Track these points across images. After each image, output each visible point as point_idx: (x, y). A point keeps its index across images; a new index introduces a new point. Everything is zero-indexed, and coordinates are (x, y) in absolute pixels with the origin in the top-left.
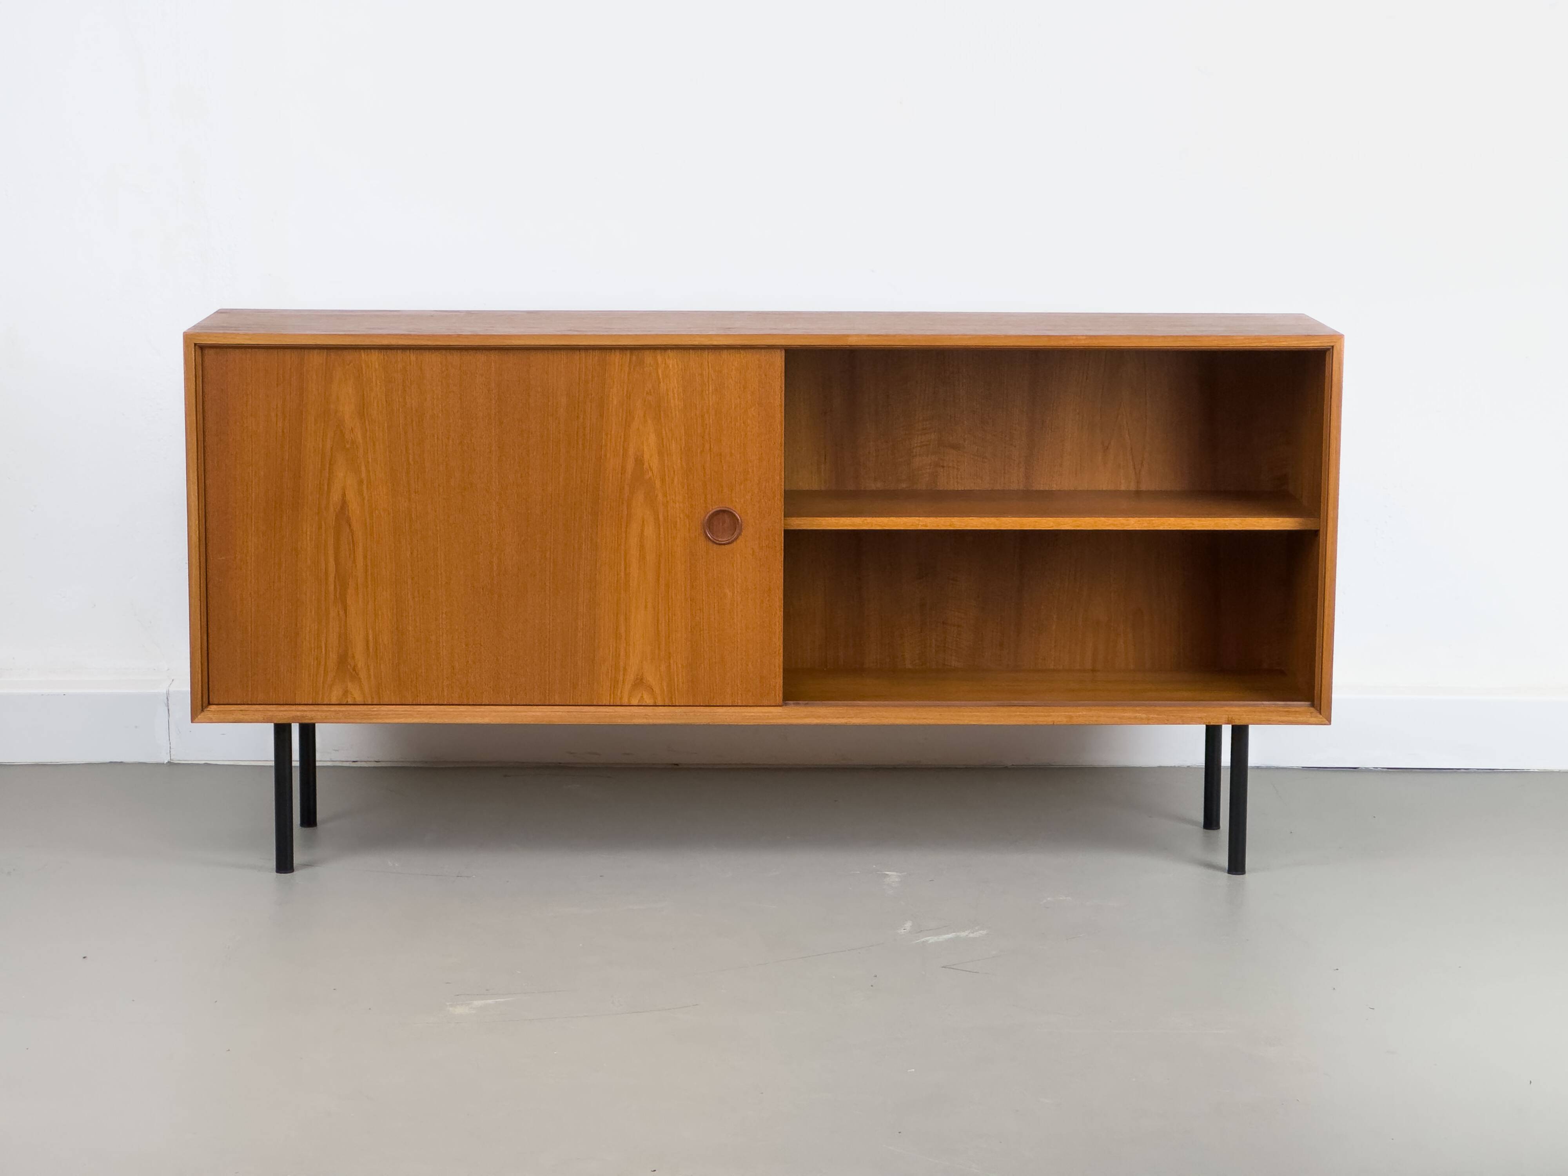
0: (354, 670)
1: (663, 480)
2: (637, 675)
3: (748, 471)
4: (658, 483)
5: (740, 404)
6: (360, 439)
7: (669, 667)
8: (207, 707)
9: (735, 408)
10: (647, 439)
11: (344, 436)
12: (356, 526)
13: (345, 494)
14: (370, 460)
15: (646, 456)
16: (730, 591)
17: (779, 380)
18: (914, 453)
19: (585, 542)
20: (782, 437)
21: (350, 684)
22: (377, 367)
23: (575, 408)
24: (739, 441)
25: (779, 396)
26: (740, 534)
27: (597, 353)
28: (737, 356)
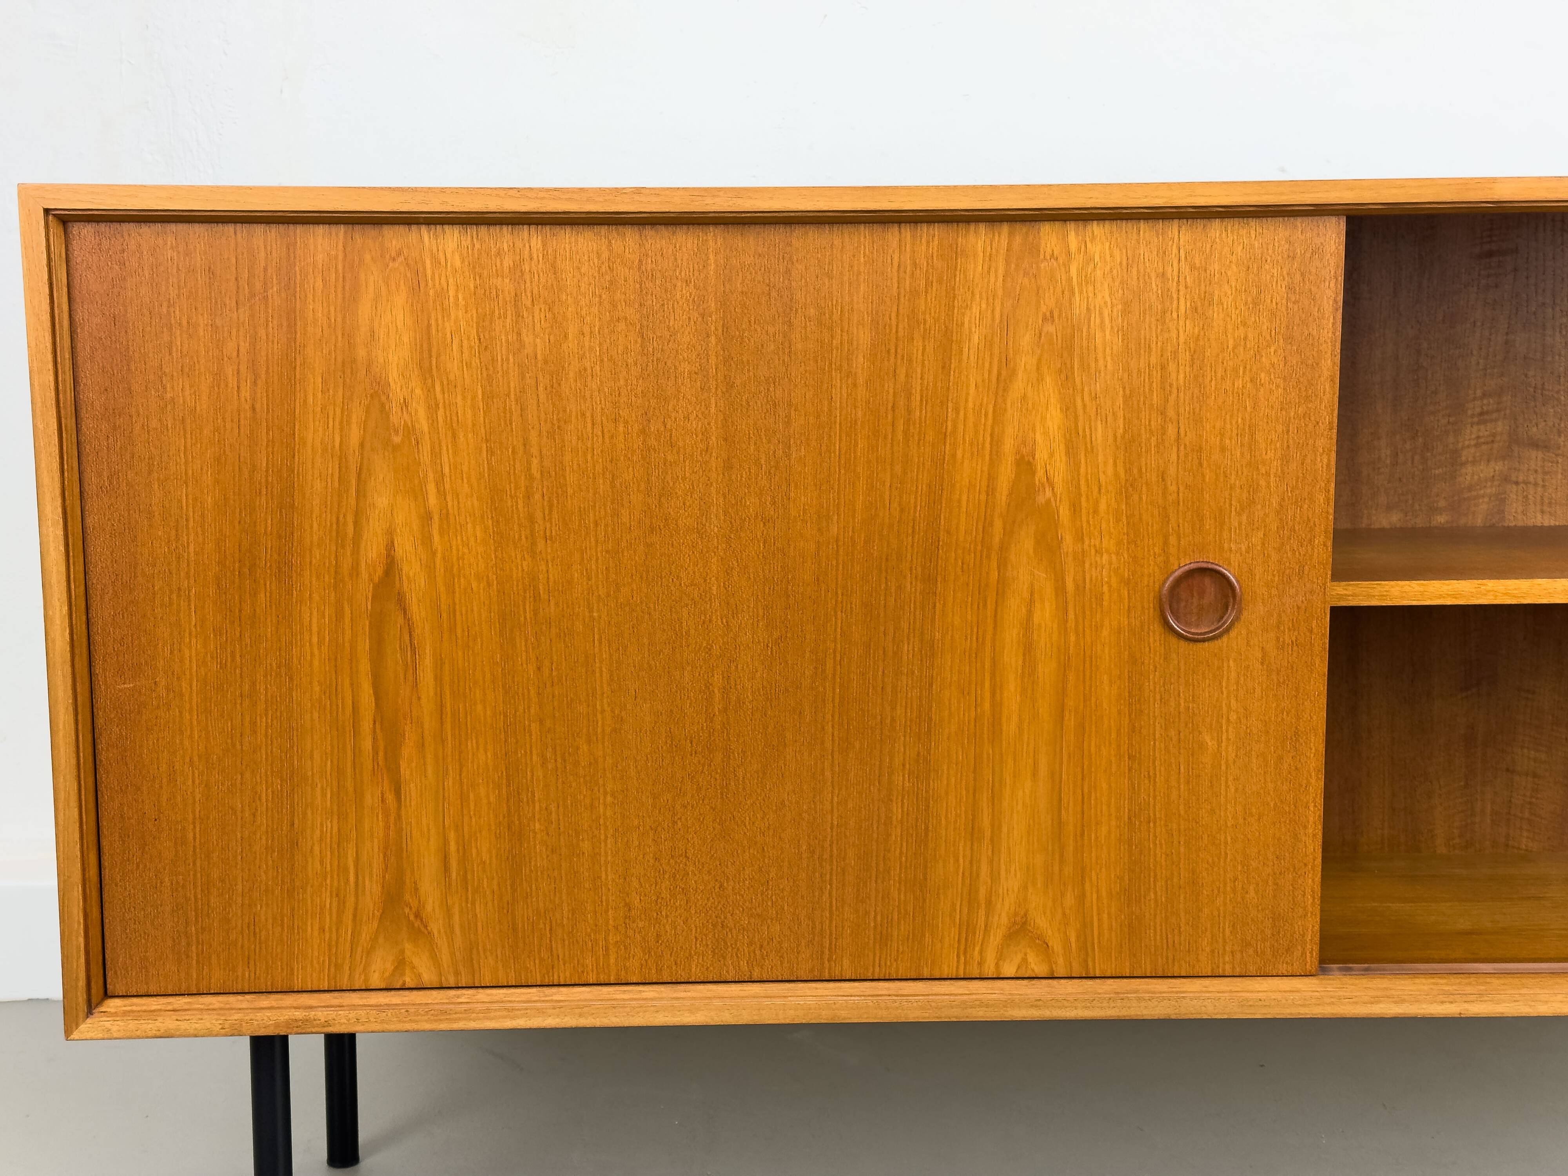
0: (417, 915)
1: (1075, 508)
2: (1016, 914)
3: (1258, 485)
4: (1064, 512)
5: (1245, 338)
6: (424, 425)
7: (1081, 898)
8: (99, 1003)
9: (1234, 348)
10: (1043, 419)
11: (388, 417)
12: (418, 611)
13: (393, 543)
14: (446, 470)
15: (1041, 455)
16: (1212, 739)
17: (1332, 285)
18: (1464, 459)
19: (908, 639)
20: (1333, 410)
21: (408, 946)
22: (458, 263)
23: (888, 351)
24: (1240, 420)
25: (1331, 320)
26: (1237, 619)
27: (937, 230)
28: (1243, 232)
